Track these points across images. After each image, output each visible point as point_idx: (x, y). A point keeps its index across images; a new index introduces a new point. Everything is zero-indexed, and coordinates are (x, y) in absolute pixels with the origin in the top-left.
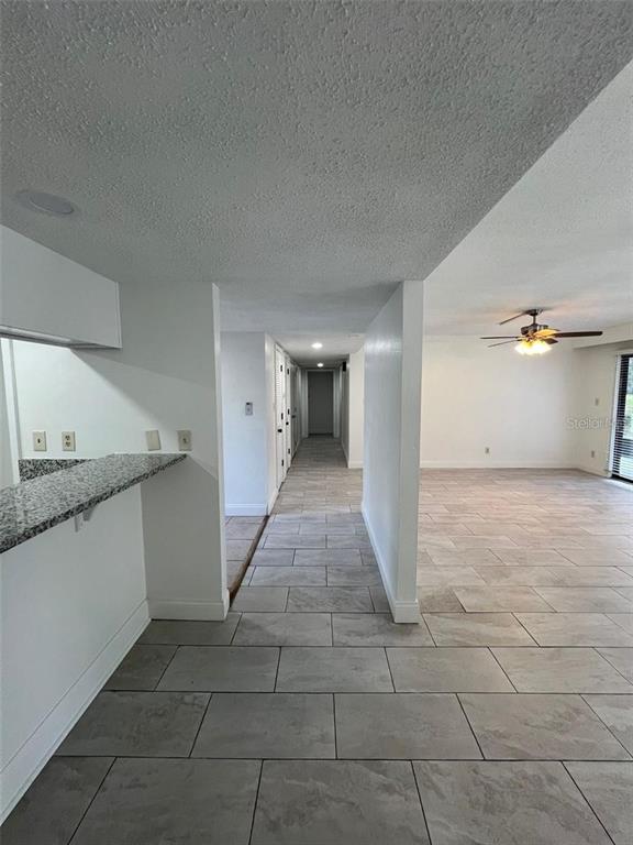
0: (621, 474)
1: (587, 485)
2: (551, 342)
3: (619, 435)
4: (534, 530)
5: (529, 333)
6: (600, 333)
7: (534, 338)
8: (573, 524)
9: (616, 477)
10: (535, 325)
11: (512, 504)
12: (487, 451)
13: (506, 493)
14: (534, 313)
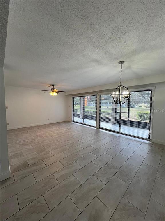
0: (74, 121)
1: (68, 124)
2: (57, 93)
3: (73, 113)
4: (55, 137)
5: (52, 90)
6: (66, 92)
7: (53, 91)
8: (63, 133)
9: (74, 122)
10: (54, 88)
11: (52, 132)
12: (48, 119)
13: (51, 129)
14: (53, 85)
